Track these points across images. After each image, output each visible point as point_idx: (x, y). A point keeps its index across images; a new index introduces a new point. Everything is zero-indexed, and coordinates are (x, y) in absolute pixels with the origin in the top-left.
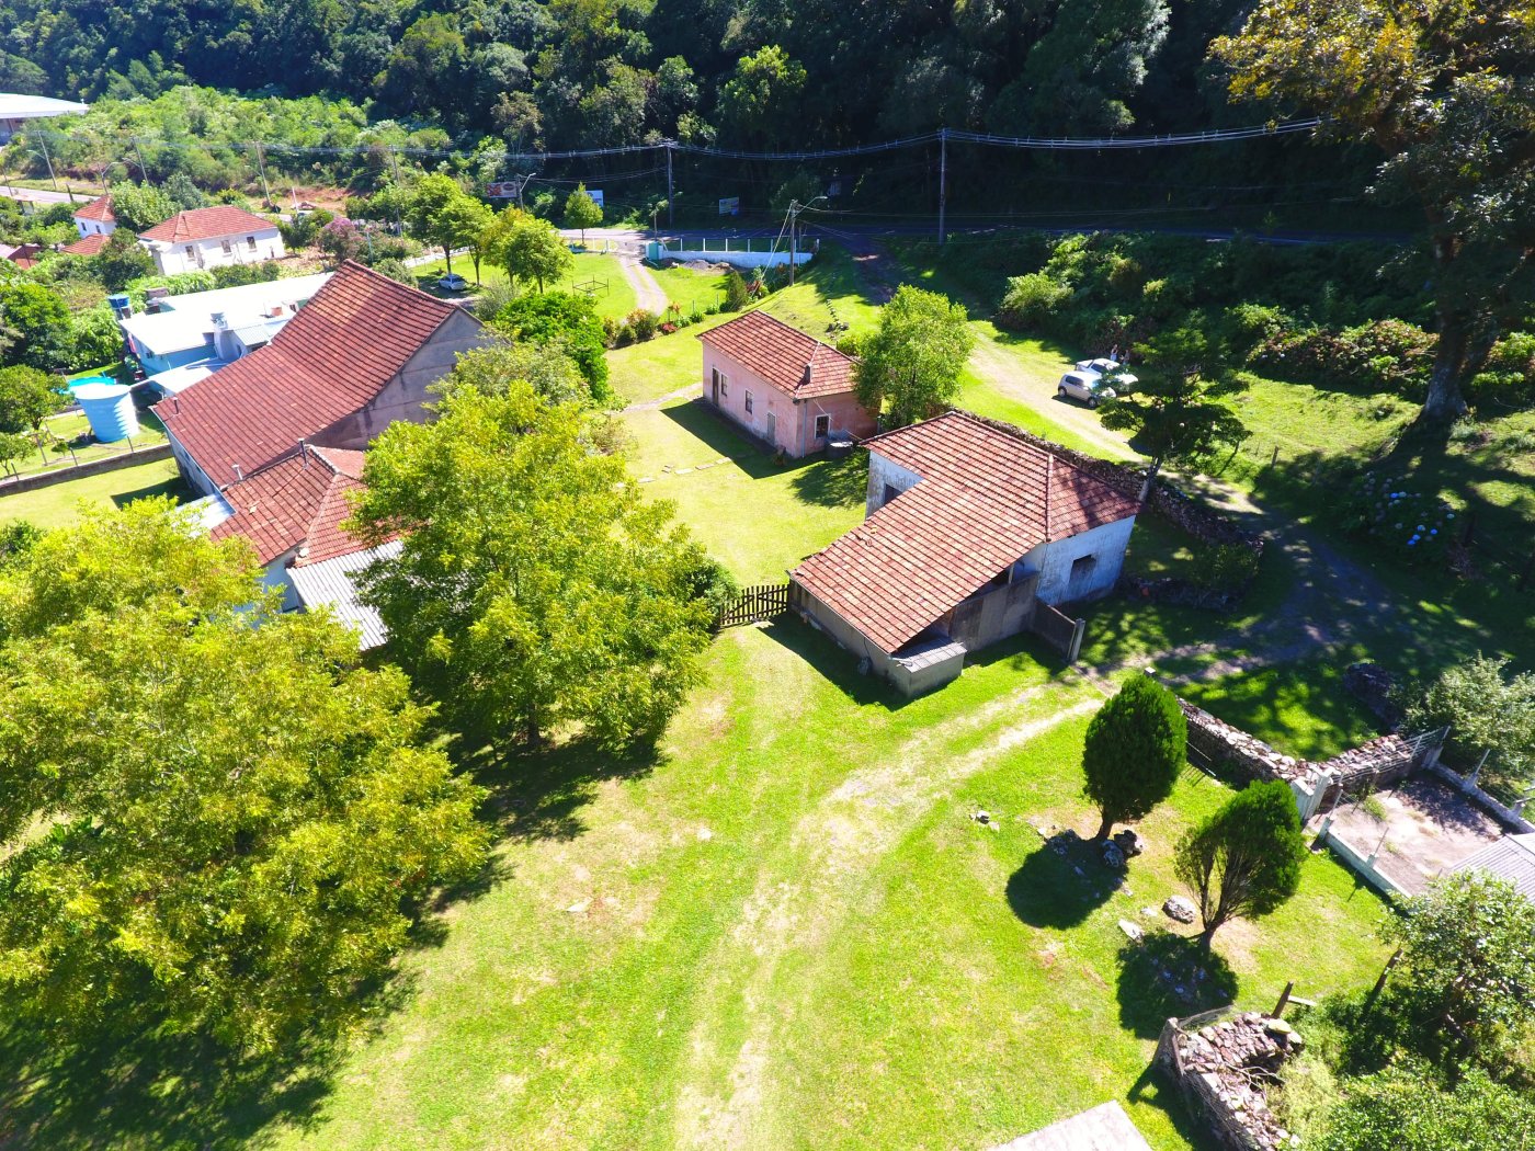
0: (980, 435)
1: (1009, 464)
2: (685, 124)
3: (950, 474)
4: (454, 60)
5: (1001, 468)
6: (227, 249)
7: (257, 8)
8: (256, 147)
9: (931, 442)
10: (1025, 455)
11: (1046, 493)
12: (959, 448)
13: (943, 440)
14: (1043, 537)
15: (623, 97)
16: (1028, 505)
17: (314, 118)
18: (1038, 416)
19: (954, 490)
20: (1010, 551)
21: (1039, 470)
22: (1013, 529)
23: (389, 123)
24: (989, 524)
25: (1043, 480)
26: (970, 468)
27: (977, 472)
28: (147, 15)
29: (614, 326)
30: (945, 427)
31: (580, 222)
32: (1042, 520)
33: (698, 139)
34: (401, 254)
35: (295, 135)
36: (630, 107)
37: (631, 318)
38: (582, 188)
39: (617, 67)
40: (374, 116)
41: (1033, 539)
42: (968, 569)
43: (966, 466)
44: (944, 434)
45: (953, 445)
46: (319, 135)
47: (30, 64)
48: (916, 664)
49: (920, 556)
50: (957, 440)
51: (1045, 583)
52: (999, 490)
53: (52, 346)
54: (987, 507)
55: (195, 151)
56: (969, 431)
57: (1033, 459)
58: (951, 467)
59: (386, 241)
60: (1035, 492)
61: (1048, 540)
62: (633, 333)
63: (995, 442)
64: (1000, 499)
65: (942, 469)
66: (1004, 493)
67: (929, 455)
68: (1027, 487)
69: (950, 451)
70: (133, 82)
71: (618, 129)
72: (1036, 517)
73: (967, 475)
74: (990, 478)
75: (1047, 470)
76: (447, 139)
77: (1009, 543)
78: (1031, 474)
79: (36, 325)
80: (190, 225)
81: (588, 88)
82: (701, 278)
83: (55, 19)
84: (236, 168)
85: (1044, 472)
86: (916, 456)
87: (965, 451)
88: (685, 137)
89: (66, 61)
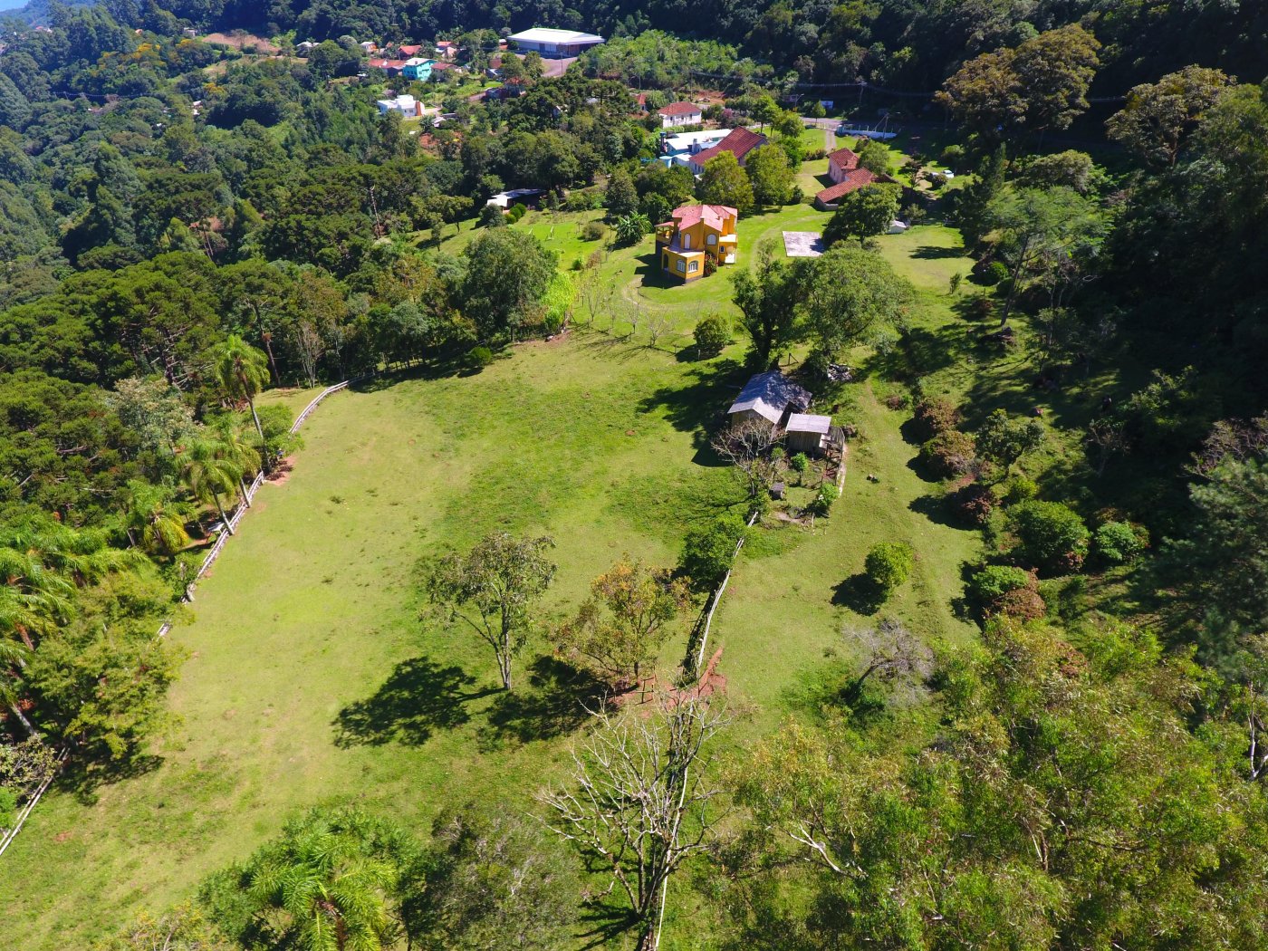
2: (874, 73)
6: (683, 119)
8: (686, 70)
17: (714, 55)
23: (748, 59)
29: (810, 153)
31: (816, 116)
34: (745, 124)
35: (705, 65)
37: (817, 151)
39: (852, 46)
40: (742, 55)
46: (715, 65)
47: (576, 12)
55: (660, 72)
59: (741, 119)
62: (816, 157)
70: (627, 27)
71: (845, 75)
76: (772, 70)
80: (671, 108)
81: (839, 55)
82: (853, 140)
84: (677, 79)
88: (873, 81)
89: (593, 12)
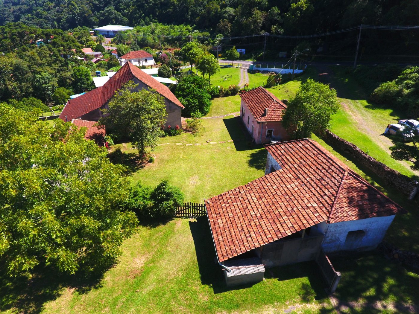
0: (315, 152)
1: (323, 171)
2: (273, 28)
3: (294, 169)
4: (216, 13)
5: (318, 172)
6: (139, 62)
7: (176, 2)
8: (163, 37)
9: (292, 151)
10: (333, 168)
11: (337, 192)
12: (303, 157)
13: (297, 151)
14: (326, 219)
15: (256, 20)
16: (325, 197)
17: (179, 30)
18: (371, 142)
19: (292, 178)
20: (305, 222)
21: (338, 178)
22: (312, 209)
23: (197, 31)
24: (301, 202)
25: (338, 184)
26: (304, 169)
27: (306, 171)
28: (151, 5)
29: (223, 89)
30: (300, 145)
31: (232, 57)
32: (329, 208)
33: (277, 33)
34: (179, 65)
35: (173, 34)
36: (257, 23)
37: (230, 88)
38: (234, 47)
39: (256, 11)
40: (194, 29)
41: (320, 218)
42: (279, 225)
43: (302, 167)
44: (299, 148)
45: (301, 155)
46: (178, 34)
47: (126, 18)
48: (232, 272)
49: (260, 210)
50: (303, 152)
51: (328, 240)
52: (313, 184)
53: (83, 84)
54: (303, 191)
56: (311, 149)
57: (336, 171)
58: (296, 166)
59: (175, 61)
60: (331, 190)
61: (328, 222)
62: (230, 92)
63: (321, 158)
64: (312, 189)
65: (291, 166)
66: (315, 186)
67: (288, 157)
68: (328, 186)
69: (298, 157)
70: (145, 22)
71: (252, 30)
72: (327, 205)
73: (301, 172)
74: (311, 176)
75: (342, 179)
76: (209, 35)
77: (306, 216)
78: (332, 179)
79: (80, 78)
80: (131, 55)
81: (247, 18)
82: (263, 77)
83: (133, 8)
85: (340, 180)
86: (284, 157)
87: (305, 159)
88: (273, 32)
89: (133, 18)
